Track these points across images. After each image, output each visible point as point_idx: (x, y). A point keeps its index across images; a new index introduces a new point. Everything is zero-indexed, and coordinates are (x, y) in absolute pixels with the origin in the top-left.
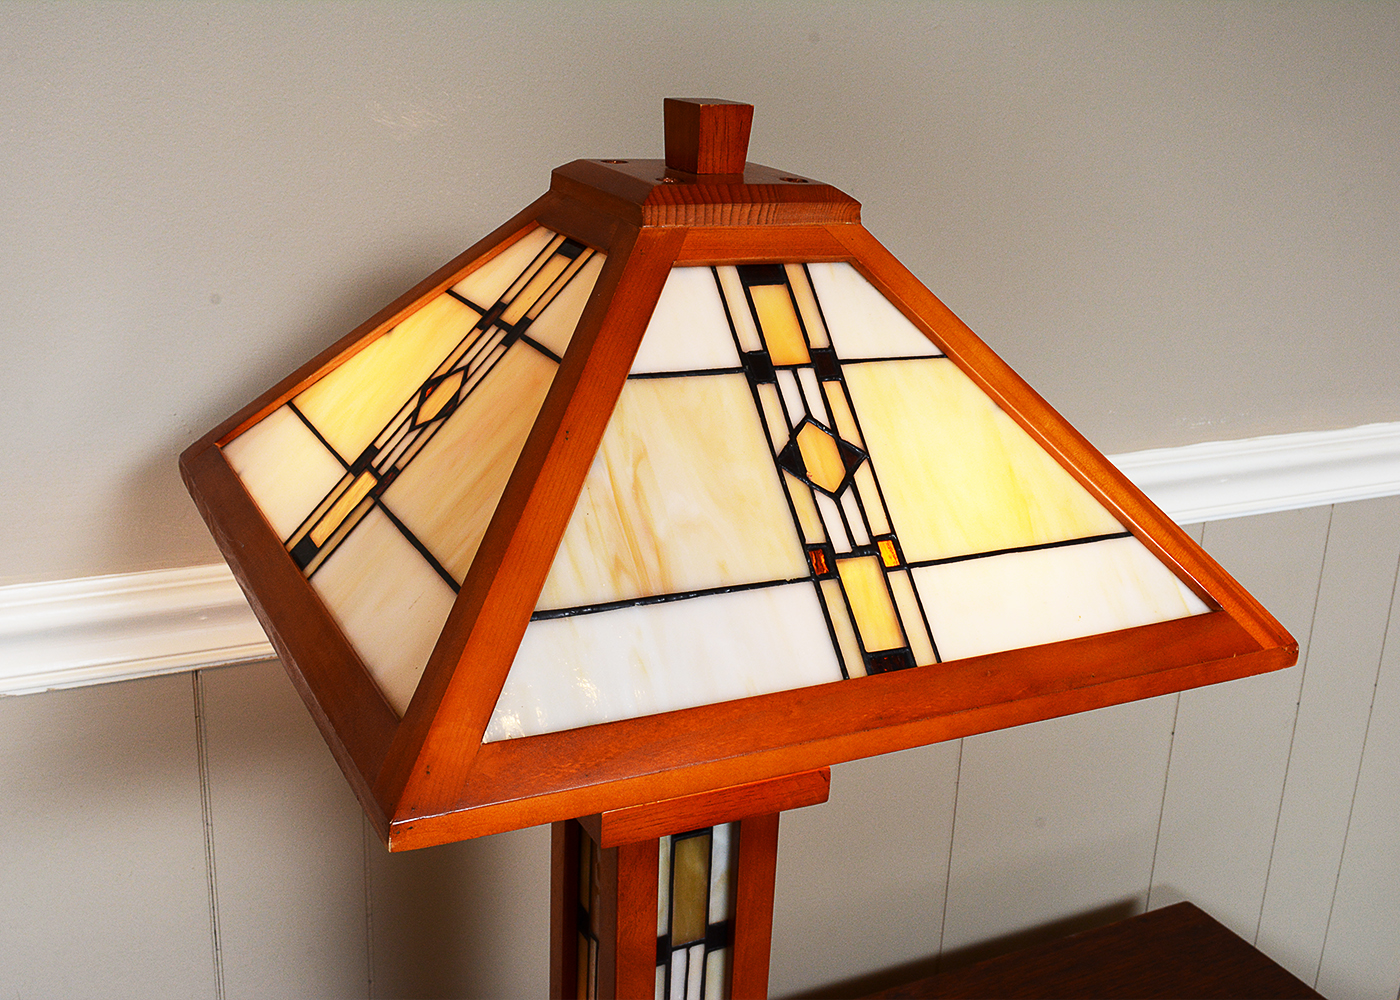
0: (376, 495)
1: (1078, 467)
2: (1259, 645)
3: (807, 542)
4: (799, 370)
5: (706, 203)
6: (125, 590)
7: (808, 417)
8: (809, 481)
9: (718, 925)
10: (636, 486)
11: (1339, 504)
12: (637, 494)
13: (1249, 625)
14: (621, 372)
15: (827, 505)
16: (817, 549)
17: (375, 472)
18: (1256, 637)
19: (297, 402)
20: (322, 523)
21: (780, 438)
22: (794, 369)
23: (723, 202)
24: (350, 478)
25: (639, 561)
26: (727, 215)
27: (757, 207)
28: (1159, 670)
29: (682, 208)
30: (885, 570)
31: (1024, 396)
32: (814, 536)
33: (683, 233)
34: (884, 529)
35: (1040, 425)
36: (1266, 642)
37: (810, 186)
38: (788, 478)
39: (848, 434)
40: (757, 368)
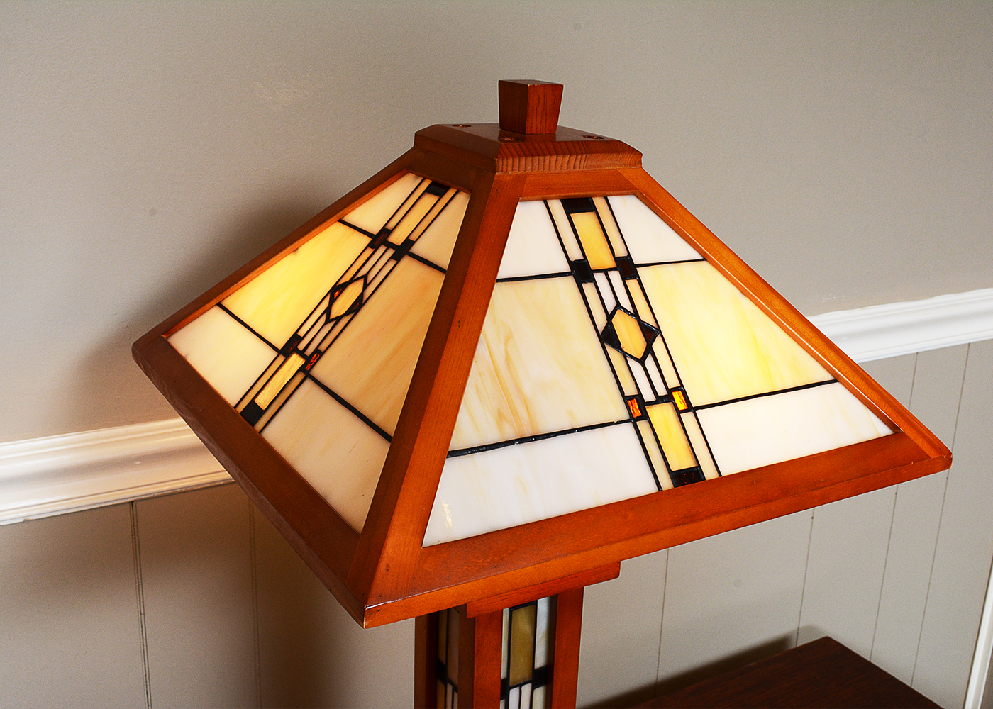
0: (306, 372)
1: (800, 335)
2: (927, 455)
3: (626, 395)
4: (609, 273)
5: (539, 155)
6: (81, 445)
7: (618, 306)
8: (623, 351)
9: (541, 669)
10: (508, 359)
11: (921, 353)
12: (508, 364)
13: (919, 441)
14: (491, 278)
15: (636, 367)
16: (633, 399)
17: (302, 354)
18: (925, 450)
19: (226, 303)
20: (263, 391)
21: (601, 322)
22: (605, 271)
23: (551, 155)
24: (281, 359)
25: (515, 413)
26: (553, 164)
27: (573, 158)
28: (865, 476)
29: (523, 159)
30: (679, 412)
31: (761, 287)
32: (630, 390)
33: (524, 177)
34: (676, 384)
35: (772, 307)
36: (932, 454)
37: (607, 141)
38: (609, 348)
39: (646, 317)
40: (581, 272)
